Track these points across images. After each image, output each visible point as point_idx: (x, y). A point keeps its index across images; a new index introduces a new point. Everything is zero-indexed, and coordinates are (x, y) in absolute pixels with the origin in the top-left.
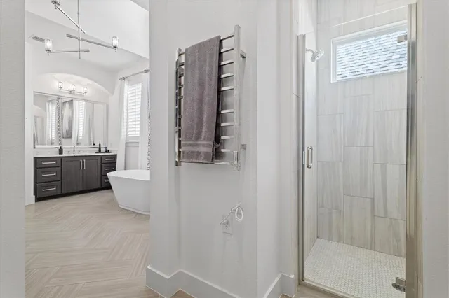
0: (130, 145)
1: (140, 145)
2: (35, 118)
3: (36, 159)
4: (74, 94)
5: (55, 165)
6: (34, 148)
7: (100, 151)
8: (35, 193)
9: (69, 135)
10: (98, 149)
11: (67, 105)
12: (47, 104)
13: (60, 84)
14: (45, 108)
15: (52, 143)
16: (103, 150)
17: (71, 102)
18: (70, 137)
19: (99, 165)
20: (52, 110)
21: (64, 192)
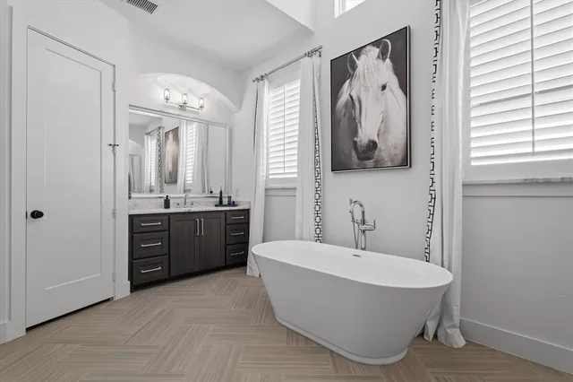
0: (272, 193)
1: (298, 193)
2: (132, 156)
3: (132, 217)
4: (185, 110)
5: (160, 228)
6: (130, 198)
7: (221, 203)
8: (131, 278)
9: (173, 179)
10: (218, 200)
11: (171, 136)
12: (146, 137)
13: (167, 93)
14: (142, 143)
15: (151, 191)
16: (225, 201)
17: (176, 131)
18: (176, 182)
19: (223, 226)
20: (151, 145)
21: (173, 274)
